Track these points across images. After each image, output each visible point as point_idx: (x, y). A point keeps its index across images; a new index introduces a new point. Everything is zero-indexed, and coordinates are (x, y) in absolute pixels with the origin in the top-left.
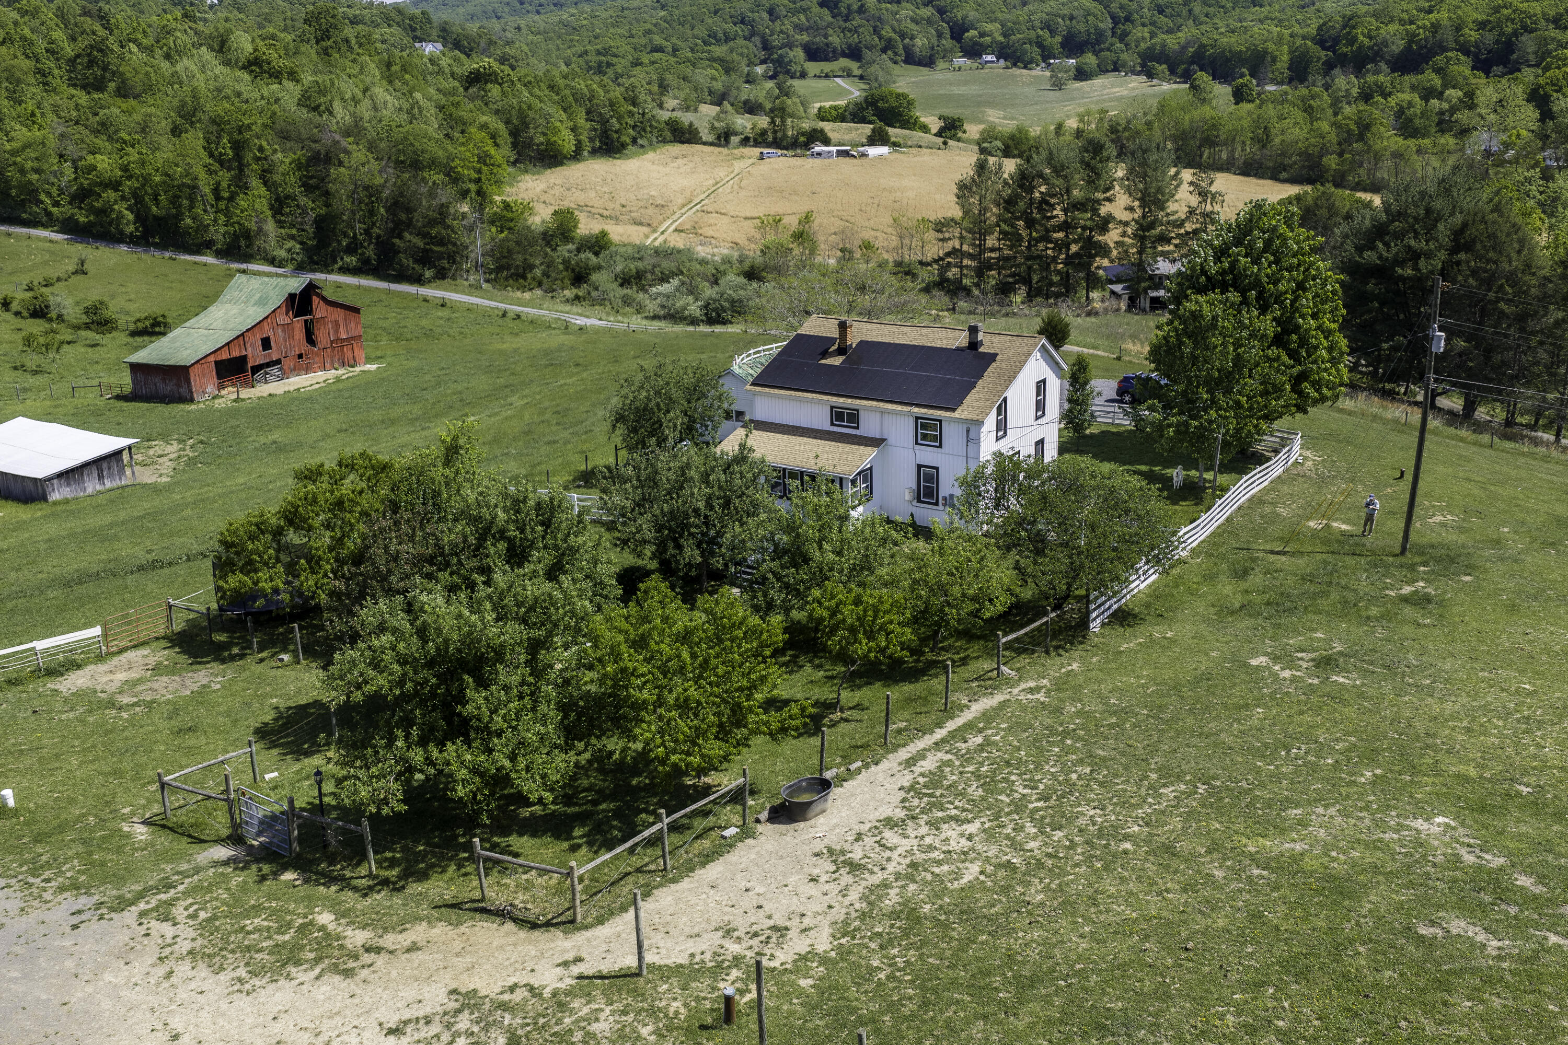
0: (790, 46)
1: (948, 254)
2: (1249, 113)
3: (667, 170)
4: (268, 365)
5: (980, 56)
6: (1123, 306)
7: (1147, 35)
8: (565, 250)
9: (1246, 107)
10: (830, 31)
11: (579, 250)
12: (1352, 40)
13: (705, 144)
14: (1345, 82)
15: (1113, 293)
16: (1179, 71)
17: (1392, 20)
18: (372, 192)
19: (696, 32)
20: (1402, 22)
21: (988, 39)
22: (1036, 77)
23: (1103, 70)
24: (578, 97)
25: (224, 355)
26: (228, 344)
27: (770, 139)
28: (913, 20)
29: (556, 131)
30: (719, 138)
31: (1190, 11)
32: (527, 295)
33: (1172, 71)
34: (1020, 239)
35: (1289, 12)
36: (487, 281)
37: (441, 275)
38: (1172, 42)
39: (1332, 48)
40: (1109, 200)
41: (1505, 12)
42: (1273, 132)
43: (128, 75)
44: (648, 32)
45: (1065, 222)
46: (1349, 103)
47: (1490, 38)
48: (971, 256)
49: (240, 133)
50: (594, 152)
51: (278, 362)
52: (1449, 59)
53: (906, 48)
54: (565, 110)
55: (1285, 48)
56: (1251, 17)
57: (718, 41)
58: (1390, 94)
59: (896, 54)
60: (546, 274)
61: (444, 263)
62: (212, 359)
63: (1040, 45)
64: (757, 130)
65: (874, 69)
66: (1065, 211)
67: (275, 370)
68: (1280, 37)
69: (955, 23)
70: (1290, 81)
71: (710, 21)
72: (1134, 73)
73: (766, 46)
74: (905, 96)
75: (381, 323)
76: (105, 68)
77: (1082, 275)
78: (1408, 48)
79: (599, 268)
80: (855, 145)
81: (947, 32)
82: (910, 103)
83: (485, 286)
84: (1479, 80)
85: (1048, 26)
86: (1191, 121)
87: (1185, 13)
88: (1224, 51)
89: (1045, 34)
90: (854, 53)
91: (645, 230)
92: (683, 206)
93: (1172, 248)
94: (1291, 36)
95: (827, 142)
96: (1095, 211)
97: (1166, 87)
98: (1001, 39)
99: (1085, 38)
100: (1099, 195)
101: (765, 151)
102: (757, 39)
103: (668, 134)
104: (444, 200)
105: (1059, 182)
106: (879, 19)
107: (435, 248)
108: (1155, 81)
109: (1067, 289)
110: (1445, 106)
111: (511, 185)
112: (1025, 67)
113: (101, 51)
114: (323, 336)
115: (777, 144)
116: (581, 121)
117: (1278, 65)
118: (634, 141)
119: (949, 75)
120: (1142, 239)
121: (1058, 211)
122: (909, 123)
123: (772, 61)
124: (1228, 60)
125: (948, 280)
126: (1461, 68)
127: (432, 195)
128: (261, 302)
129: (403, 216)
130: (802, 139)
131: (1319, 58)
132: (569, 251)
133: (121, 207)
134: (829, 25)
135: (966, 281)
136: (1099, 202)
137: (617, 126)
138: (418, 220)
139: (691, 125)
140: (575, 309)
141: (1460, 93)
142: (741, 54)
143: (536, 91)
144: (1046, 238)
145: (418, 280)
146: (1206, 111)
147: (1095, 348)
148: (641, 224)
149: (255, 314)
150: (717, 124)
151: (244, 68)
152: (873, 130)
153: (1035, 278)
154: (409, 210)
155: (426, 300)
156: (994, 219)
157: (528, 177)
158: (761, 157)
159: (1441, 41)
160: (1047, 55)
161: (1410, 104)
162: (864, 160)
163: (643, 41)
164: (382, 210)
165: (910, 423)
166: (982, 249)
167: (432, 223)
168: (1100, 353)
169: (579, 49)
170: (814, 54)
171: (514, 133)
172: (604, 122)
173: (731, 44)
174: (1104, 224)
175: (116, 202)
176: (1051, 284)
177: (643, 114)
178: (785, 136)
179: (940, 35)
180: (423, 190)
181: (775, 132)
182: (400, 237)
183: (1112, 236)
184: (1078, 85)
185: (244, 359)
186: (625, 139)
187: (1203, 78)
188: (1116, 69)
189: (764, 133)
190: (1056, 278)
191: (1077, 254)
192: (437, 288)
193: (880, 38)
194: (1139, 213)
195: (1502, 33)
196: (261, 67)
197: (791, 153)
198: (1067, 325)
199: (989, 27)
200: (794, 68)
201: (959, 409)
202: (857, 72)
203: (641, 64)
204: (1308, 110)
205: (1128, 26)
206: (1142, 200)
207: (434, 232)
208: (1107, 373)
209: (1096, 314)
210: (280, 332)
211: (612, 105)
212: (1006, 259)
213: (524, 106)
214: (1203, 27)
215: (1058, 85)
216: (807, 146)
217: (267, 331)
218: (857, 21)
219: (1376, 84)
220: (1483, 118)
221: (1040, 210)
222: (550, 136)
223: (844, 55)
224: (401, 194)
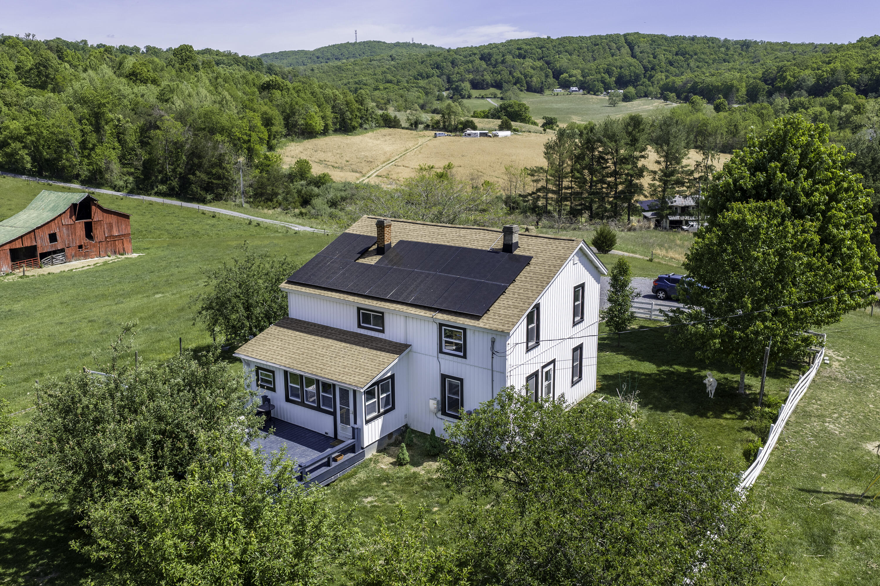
0: (462, 80)
1: (539, 190)
2: (725, 117)
3: (378, 142)
4: (55, 252)
5: (569, 88)
6: (652, 225)
7: (664, 77)
8: (300, 184)
9: (722, 114)
10: (485, 73)
11: (308, 184)
12: (784, 79)
13: (403, 128)
14: (780, 100)
15: (645, 217)
16: (682, 96)
17: (807, 67)
18: (178, 146)
19: (410, 73)
20: (813, 69)
21: (574, 79)
22: (601, 99)
23: (639, 96)
24: (327, 99)
25: (18, 245)
26: (21, 237)
27: (441, 126)
28: (532, 67)
29: (311, 117)
30: (411, 125)
31: (688, 64)
32: (271, 212)
33: (678, 97)
34: (585, 181)
35: (745, 65)
36: (247, 202)
37: (218, 198)
38: (679, 81)
39: (772, 84)
40: (643, 157)
41: (875, 63)
42: (740, 128)
43: (59, 80)
44: (384, 72)
45: (615, 170)
46: (784, 113)
47: (866, 77)
48: (553, 192)
49: (99, 108)
50: (336, 131)
51: (62, 250)
52: (843, 89)
53: (527, 83)
54: (319, 107)
55: (744, 84)
56: (723, 68)
57: (423, 78)
58: (808, 108)
59: (522, 86)
60: (285, 199)
61: (220, 191)
62: (7, 247)
63: (603, 82)
64: (434, 121)
65: (509, 93)
66: (615, 164)
67: (60, 256)
68: (741, 79)
69: (556, 70)
70: (748, 101)
71: (419, 67)
72: (656, 98)
73: (449, 81)
74: (524, 105)
75: (168, 227)
76: (47, 76)
77: (626, 205)
78: (817, 83)
79: (318, 195)
80: (491, 130)
81: (551, 74)
82: (526, 109)
83: (245, 205)
84: (861, 100)
85: (608, 72)
86: (691, 121)
87: (685, 66)
88: (708, 86)
89: (606, 76)
90: (498, 85)
91: (358, 175)
92: (384, 162)
93: (685, 188)
94: (747, 77)
95: (474, 128)
96: (635, 164)
97: (674, 105)
98: (582, 78)
99: (628, 78)
100: (637, 154)
101: (438, 133)
102: (444, 77)
103: (382, 123)
104: (222, 152)
105: (612, 145)
106: (513, 67)
107: (215, 181)
108: (668, 102)
109: (615, 214)
110: (843, 114)
111: (282, 148)
112: (595, 94)
113: (45, 67)
114: (99, 233)
115: (445, 129)
116: (329, 112)
117: (740, 94)
118: (361, 125)
119: (552, 98)
120: (665, 183)
121: (610, 164)
122: (524, 120)
123: (453, 89)
124: (711, 91)
125: (538, 207)
126: (851, 94)
127: (215, 148)
128: (53, 209)
129: (196, 161)
130: (460, 126)
131: (764, 89)
132: (302, 185)
133: (23, 153)
134: (485, 70)
135: (549, 208)
136: (637, 158)
137: (350, 116)
138: (205, 162)
139: (395, 117)
140: (298, 220)
141: (852, 107)
142: (435, 85)
143: (303, 95)
144: (602, 181)
145: (203, 201)
146: (700, 116)
147: (633, 252)
148: (356, 172)
149: (47, 216)
150: (411, 117)
151: (127, 77)
152: (502, 122)
153: (595, 206)
154: (200, 157)
155: (203, 213)
156: (569, 169)
157: (293, 144)
158: (435, 136)
159: (837, 79)
160: (607, 87)
161: (821, 113)
162: (495, 139)
163: (381, 77)
164: (184, 157)
165: (434, 329)
166: (560, 187)
167: (213, 166)
168: (637, 256)
169: (345, 81)
170: (475, 85)
171: (287, 118)
172: (342, 114)
173: (430, 79)
174: (640, 173)
175: (20, 149)
176: (606, 210)
177: (367, 110)
178: (450, 124)
179: (547, 76)
180: (210, 144)
181: (444, 122)
182: (194, 174)
183: (646, 181)
184: (624, 104)
185: (35, 248)
186: (354, 123)
187: (697, 98)
188: (646, 96)
189: (438, 122)
190: (608, 207)
191: (622, 192)
192: (214, 206)
193: (513, 77)
194: (663, 164)
195: (873, 74)
196: (136, 76)
197: (453, 134)
198: (614, 236)
199: (575, 72)
200: (464, 92)
201: (484, 318)
202: (499, 95)
203: (379, 89)
204: (761, 116)
205: (653, 72)
206: (666, 157)
207: (214, 171)
208: (644, 272)
209: (635, 230)
210: (64, 230)
211: (347, 104)
212: (577, 193)
213: (294, 103)
214: (696, 73)
215: (613, 104)
216: (462, 130)
217: (54, 229)
218: (500, 67)
219: (800, 103)
220: (869, 119)
221: (599, 163)
222: (308, 120)
223: (493, 86)
224: (196, 148)
